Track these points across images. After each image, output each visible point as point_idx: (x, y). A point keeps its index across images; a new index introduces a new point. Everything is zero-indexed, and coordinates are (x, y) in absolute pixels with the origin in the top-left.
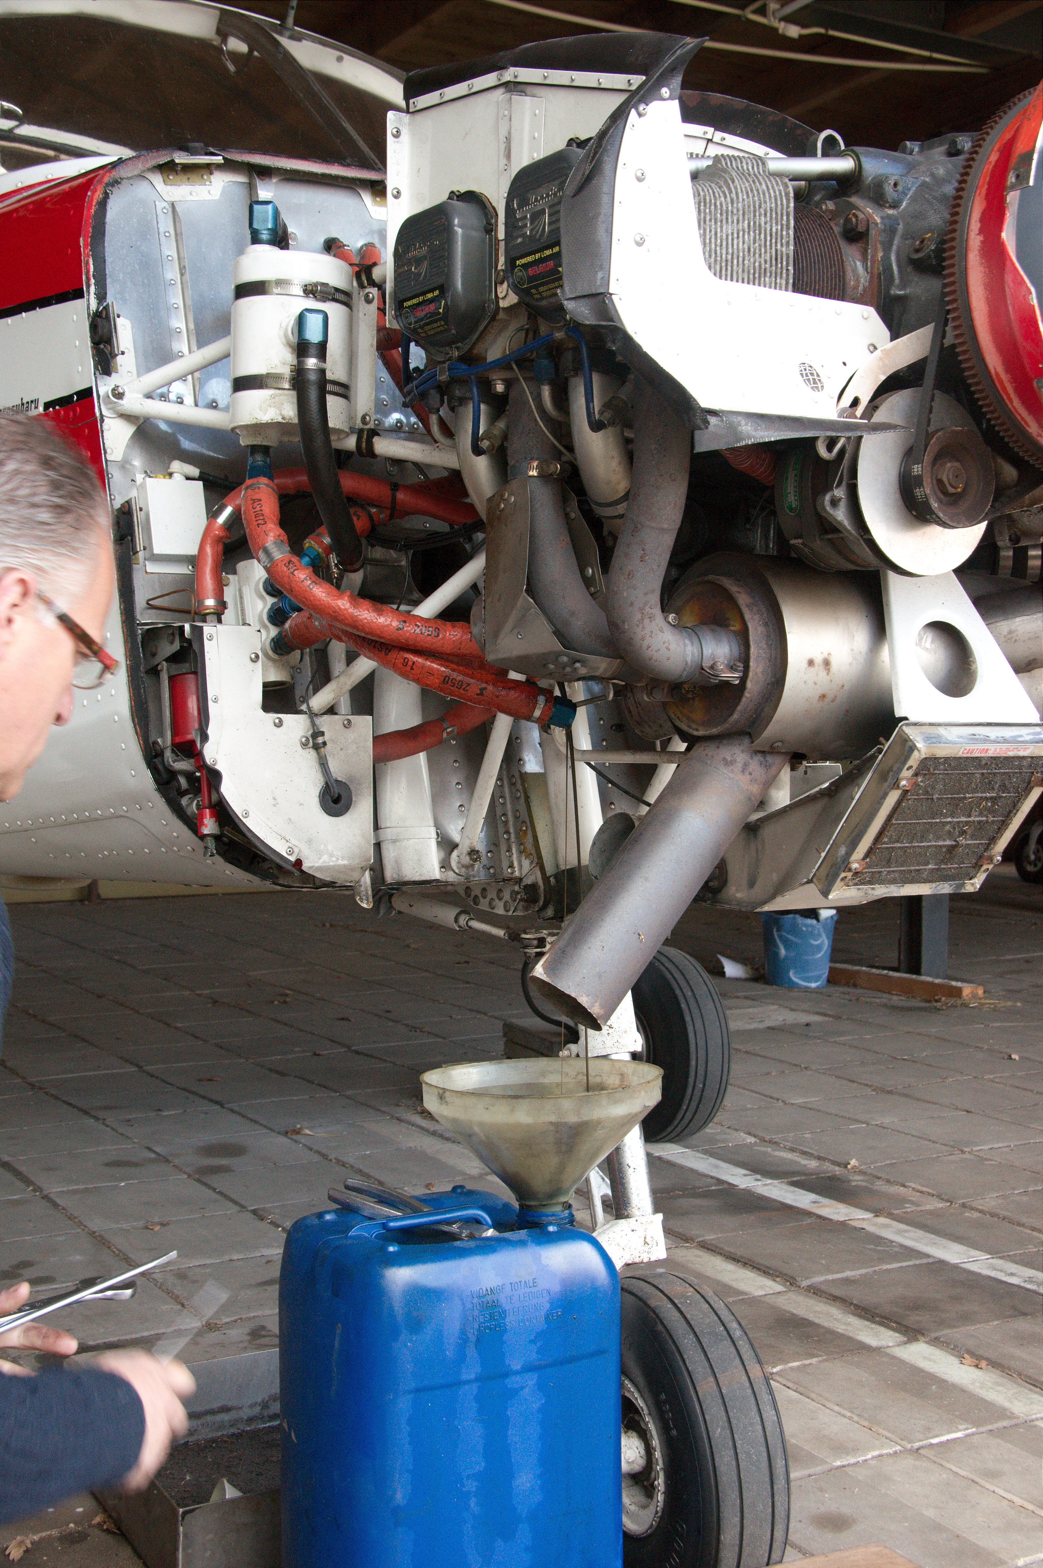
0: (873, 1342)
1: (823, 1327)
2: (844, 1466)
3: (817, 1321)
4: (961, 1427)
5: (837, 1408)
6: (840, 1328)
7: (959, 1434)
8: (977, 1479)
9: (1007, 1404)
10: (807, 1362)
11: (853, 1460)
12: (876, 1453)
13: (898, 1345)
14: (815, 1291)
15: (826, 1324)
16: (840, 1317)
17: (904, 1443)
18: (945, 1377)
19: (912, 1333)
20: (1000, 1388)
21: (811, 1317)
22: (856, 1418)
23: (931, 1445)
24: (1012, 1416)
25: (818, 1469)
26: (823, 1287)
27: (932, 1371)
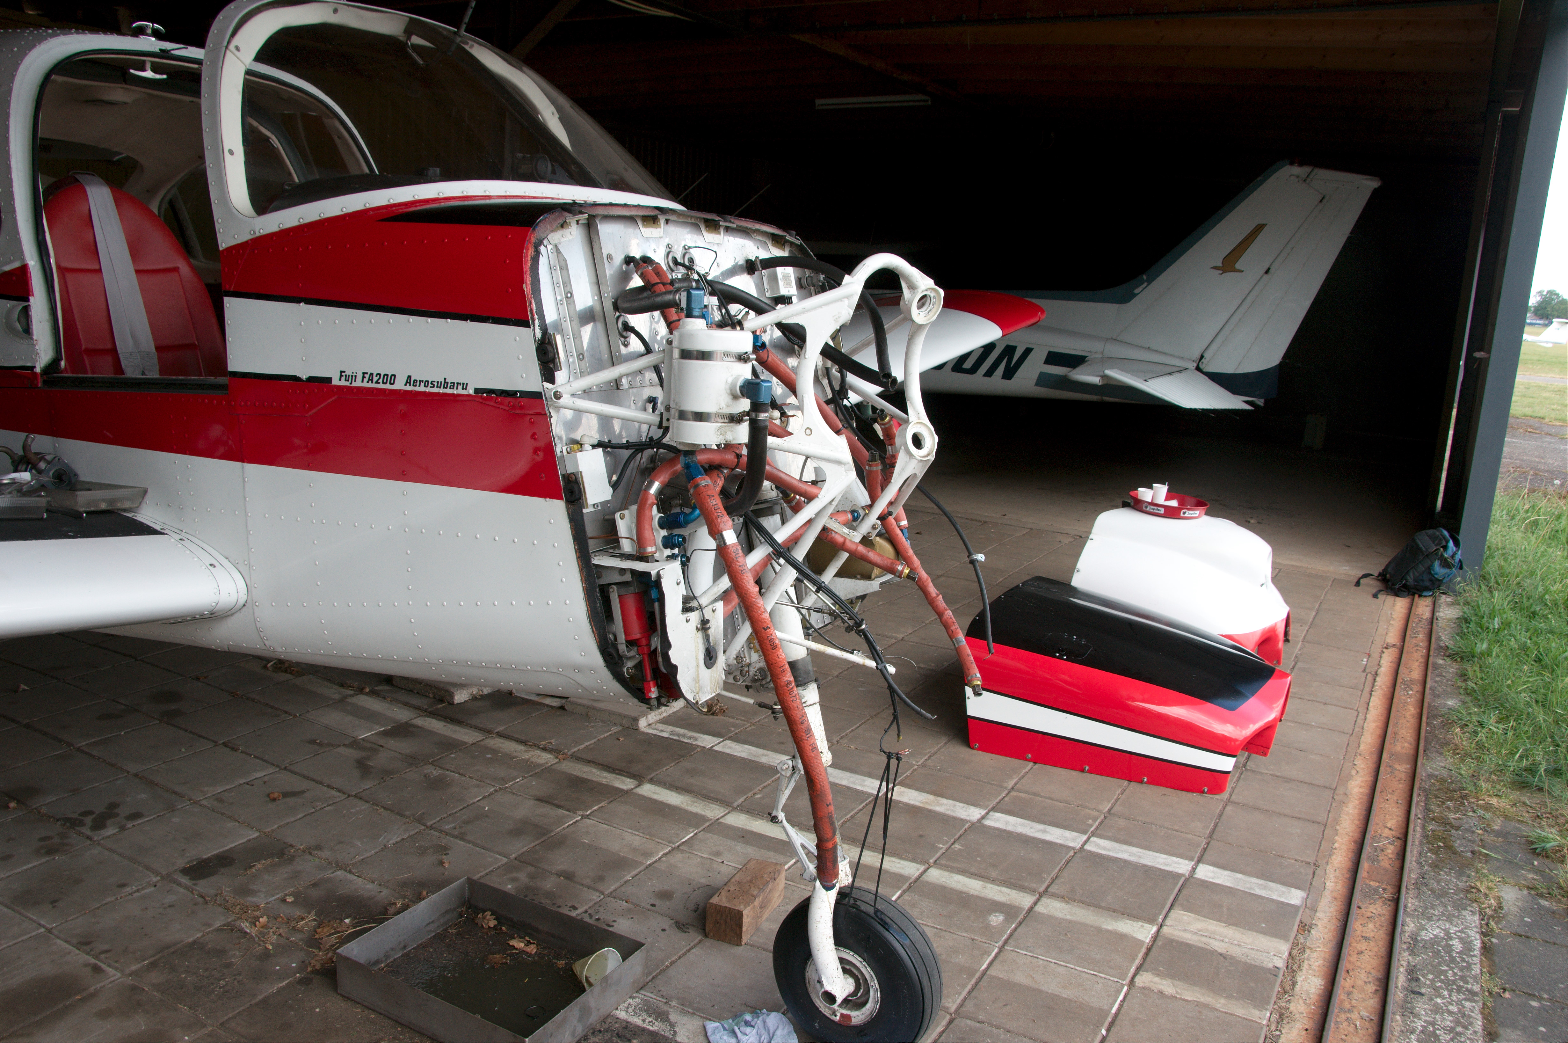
0: (625, 787)
1: (594, 782)
2: (653, 863)
3: (589, 778)
4: (691, 830)
5: (630, 831)
6: (604, 781)
7: (692, 835)
8: (712, 858)
9: (703, 813)
10: (600, 805)
11: (654, 860)
12: (662, 853)
13: (636, 787)
14: (576, 758)
15: (595, 779)
16: (598, 773)
17: (671, 845)
18: (669, 802)
19: (640, 778)
20: (696, 804)
21: (585, 776)
22: (641, 835)
23: (683, 843)
24: (709, 820)
25: (642, 868)
26: (579, 755)
27: (661, 800)
